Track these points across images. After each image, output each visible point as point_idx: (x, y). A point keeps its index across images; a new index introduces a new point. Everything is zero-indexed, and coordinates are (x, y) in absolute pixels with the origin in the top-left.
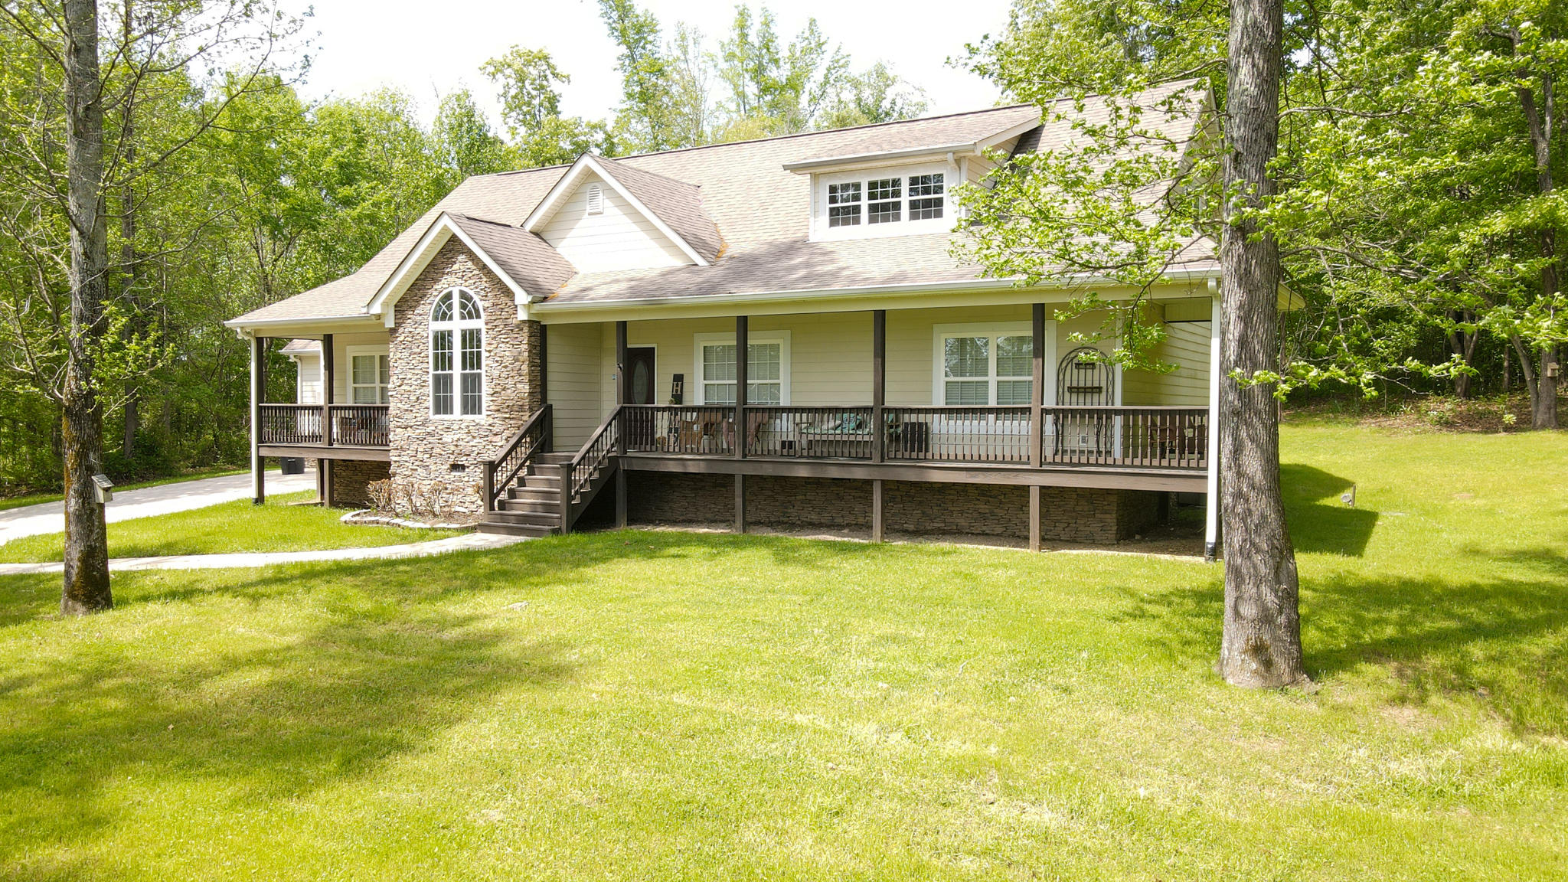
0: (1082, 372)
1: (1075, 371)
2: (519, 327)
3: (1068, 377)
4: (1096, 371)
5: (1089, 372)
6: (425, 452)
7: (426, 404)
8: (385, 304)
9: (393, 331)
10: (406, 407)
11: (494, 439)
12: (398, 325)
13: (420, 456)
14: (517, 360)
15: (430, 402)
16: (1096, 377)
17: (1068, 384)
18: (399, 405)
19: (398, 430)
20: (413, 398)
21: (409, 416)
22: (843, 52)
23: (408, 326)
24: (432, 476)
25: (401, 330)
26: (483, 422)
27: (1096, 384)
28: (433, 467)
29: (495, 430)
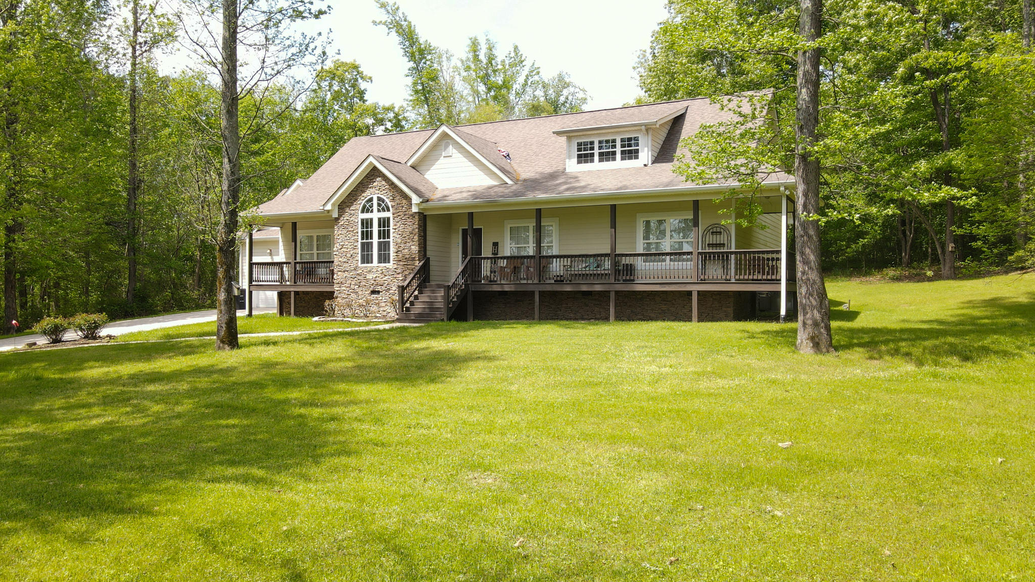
0: (715, 236)
1: (711, 236)
2: (413, 215)
3: (707, 239)
4: (722, 236)
5: (718, 236)
6: (355, 285)
7: (357, 258)
8: (333, 205)
9: (337, 219)
10: (345, 260)
11: (398, 276)
12: (340, 216)
13: (352, 286)
14: (412, 233)
15: (359, 257)
16: (722, 239)
17: (707, 242)
18: (340, 259)
19: (339, 273)
20: (349, 255)
21: (346, 265)
22: (536, 66)
23: (346, 217)
24: (360, 297)
25: (342, 218)
26: (391, 267)
27: (722, 242)
28: (360, 293)
29: (399, 271)
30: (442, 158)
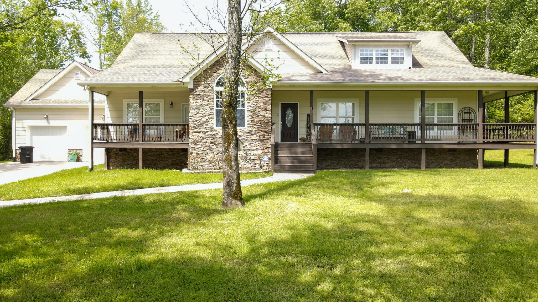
0: (466, 115)
1: (464, 115)
2: (267, 90)
3: (461, 116)
4: (471, 115)
5: (468, 115)
6: (211, 143)
7: (212, 122)
8: (190, 78)
9: (192, 90)
10: (200, 123)
11: (252, 137)
12: (195, 87)
13: (207, 144)
14: (265, 104)
15: (214, 122)
16: (471, 116)
17: (461, 119)
18: (195, 122)
19: (194, 134)
20: (204, 119)
21: (202, 127)
23: (201, 88)
24: (215, 153)
25: (197, 90)
26: (246, 130)
27: (471, 119)
28: (216, 150)
29: (252, 133)
30: (264, 50)
